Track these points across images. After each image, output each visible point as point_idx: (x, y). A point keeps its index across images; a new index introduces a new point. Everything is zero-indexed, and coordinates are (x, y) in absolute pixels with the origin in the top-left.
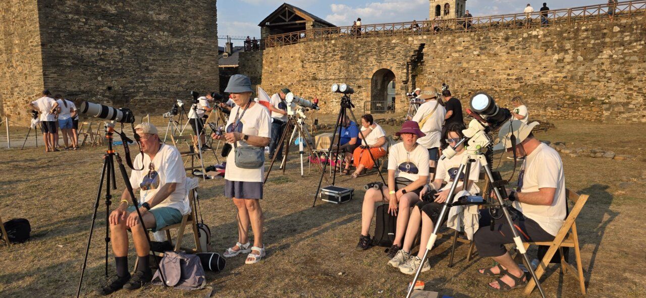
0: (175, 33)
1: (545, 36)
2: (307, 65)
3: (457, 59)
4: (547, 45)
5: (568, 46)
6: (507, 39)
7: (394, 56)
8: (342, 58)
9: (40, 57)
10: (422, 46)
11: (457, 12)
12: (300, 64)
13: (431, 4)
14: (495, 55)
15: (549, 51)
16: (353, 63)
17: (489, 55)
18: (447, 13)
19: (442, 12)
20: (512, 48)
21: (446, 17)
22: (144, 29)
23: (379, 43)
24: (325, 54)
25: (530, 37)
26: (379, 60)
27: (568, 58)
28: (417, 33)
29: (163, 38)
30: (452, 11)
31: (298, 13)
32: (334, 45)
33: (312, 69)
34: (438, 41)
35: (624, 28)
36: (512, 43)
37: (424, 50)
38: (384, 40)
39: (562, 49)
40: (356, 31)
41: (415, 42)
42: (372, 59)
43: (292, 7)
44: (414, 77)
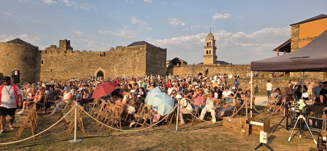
0: (161, 65)
1: (229, 68)
2: (184, 71)
3: (214, 71)
4: (229, 70)
5: (232, 70)
6: (223, 69)
7: (202, 70)
8: (192, 70)
9: (145, 70)
10: (208, 69)
11: (213, 53)
12: (182, 71)
13: (205, 50)
14: (221, 71)
15: (230, 71)
16: (194, 71)
17: (220, 71)
18: (210, 53)
19: (209, 53)
20: (224, 70)
21: (210, 55)
22: (157, 65)
23: (199, 68)
24: (188, 69)
25: (227, 68)
26: (199, 71)
27: (233, 72)
28: (207, 66)
29: (159, 66)
30: (212, 53)
31: (179, 60)
32: (190, 68)
33: (185, 72)
34: (211, 68)
35: (240, 68)
36: (224, 69)
37: (208, 70)
38: (200, 67)
39: (232, 71)
40: (194, 65)
41: (207, 68)
42: (198, 71)
43: (178, 58)
44: (206, 74)
